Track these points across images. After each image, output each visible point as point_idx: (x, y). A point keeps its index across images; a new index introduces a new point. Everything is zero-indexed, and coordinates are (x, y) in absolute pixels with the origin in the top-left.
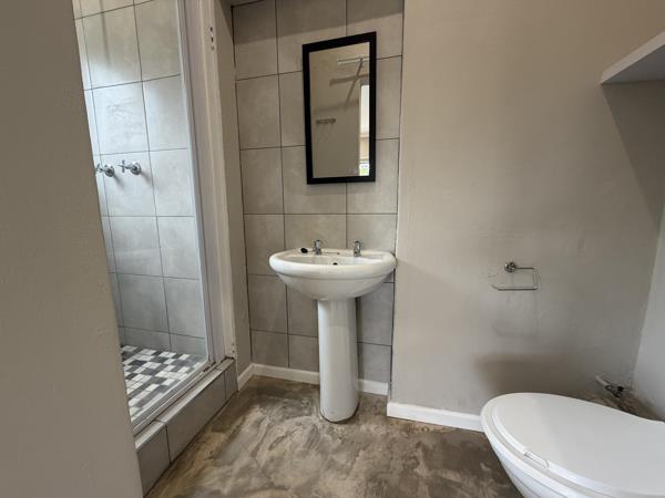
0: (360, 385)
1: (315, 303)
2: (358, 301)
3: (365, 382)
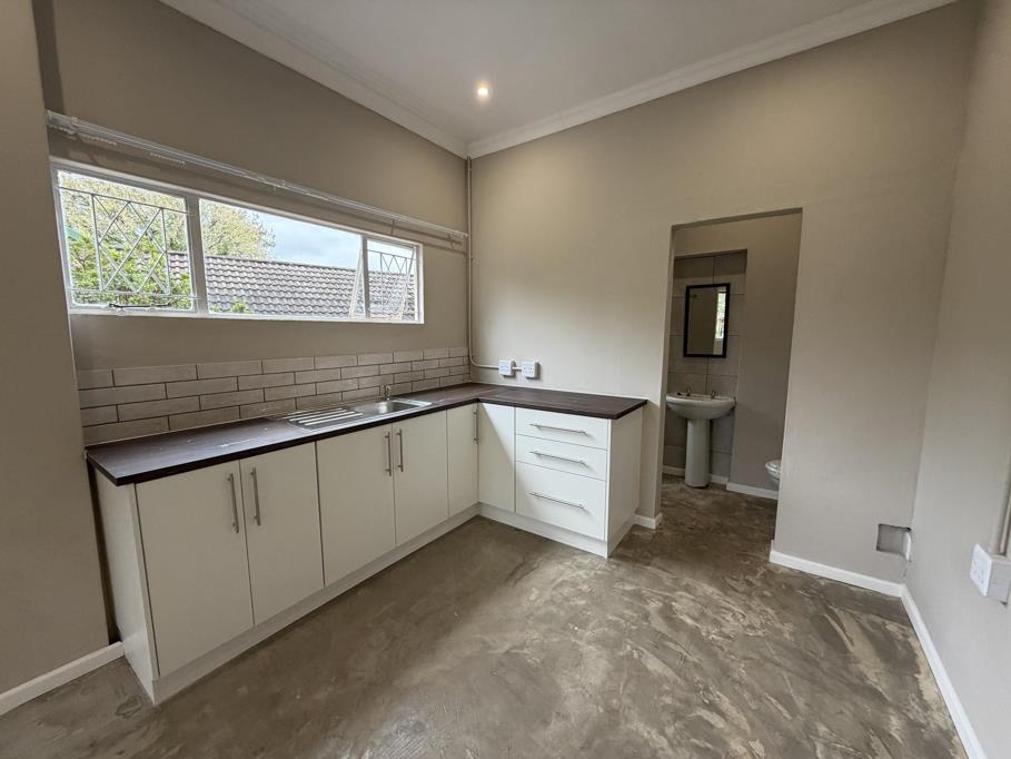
0: (710, 478)
1: (685, 421)
2: (711, 422)
3: (713, 476)
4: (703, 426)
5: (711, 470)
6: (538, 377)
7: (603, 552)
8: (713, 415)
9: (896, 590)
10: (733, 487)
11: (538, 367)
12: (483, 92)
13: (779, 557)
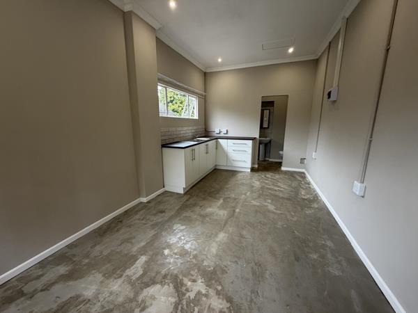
4: (263, 145)
5: (265, 157)
6: (227, 133)
7: (249, 170)
8: (266, 142)
9: (303, 170)
10: (270, 160)
11: (227, 131)
12: (220, 60)
13: (283, 168)
